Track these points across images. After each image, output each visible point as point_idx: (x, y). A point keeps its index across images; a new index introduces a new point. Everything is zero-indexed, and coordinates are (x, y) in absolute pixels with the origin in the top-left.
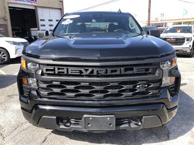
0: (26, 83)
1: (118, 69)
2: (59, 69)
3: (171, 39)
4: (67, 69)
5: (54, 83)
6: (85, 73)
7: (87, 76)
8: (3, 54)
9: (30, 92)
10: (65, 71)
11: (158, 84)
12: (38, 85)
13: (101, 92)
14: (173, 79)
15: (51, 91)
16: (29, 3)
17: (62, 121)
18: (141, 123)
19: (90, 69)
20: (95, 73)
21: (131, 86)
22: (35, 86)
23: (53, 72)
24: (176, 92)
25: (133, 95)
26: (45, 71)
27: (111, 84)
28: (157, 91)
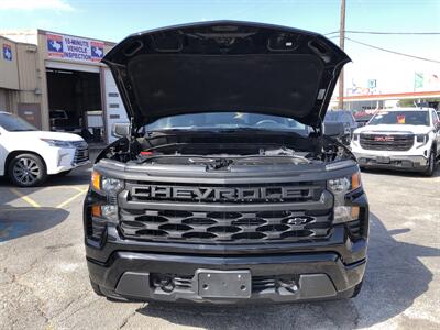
0: (98, 214)
1: (256, 190)
2: (157, 189)
3: (384, 136)
4: (172, 189)
5: (149, 213)
6: (200, 196)
7: (203, 201)
8: (34, 165)
9: (105, 230)
10: (167, 192)
11: (325, 219)
12: (120, 217)
13: (228, 229)
14: (356, 210)
15: (141, 228)
16: (89, 61)
17: (159, 282)
18: (298, 286)
19: (209, 190)
20: (217, 196)
21: (278, 221)
22: (114, 219)
23: (147, 195)
24: (361, 234)
25: (283, 236)
26: (133, 193)
27: (244, 216)
28: (324, 231)
